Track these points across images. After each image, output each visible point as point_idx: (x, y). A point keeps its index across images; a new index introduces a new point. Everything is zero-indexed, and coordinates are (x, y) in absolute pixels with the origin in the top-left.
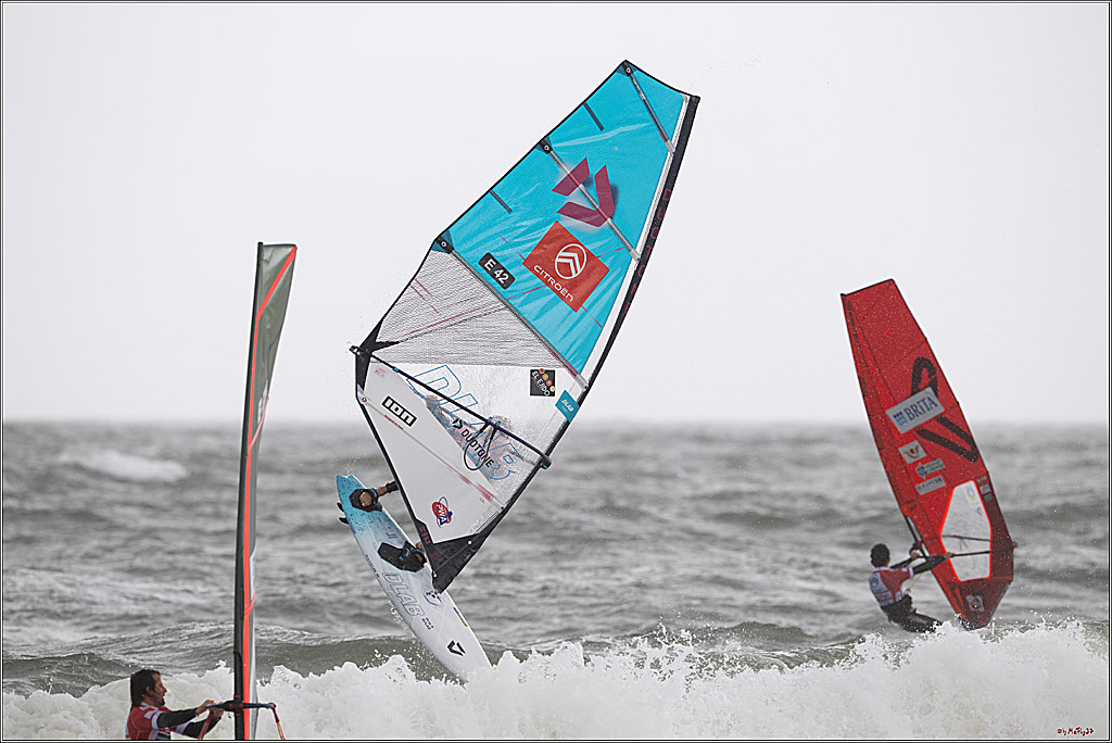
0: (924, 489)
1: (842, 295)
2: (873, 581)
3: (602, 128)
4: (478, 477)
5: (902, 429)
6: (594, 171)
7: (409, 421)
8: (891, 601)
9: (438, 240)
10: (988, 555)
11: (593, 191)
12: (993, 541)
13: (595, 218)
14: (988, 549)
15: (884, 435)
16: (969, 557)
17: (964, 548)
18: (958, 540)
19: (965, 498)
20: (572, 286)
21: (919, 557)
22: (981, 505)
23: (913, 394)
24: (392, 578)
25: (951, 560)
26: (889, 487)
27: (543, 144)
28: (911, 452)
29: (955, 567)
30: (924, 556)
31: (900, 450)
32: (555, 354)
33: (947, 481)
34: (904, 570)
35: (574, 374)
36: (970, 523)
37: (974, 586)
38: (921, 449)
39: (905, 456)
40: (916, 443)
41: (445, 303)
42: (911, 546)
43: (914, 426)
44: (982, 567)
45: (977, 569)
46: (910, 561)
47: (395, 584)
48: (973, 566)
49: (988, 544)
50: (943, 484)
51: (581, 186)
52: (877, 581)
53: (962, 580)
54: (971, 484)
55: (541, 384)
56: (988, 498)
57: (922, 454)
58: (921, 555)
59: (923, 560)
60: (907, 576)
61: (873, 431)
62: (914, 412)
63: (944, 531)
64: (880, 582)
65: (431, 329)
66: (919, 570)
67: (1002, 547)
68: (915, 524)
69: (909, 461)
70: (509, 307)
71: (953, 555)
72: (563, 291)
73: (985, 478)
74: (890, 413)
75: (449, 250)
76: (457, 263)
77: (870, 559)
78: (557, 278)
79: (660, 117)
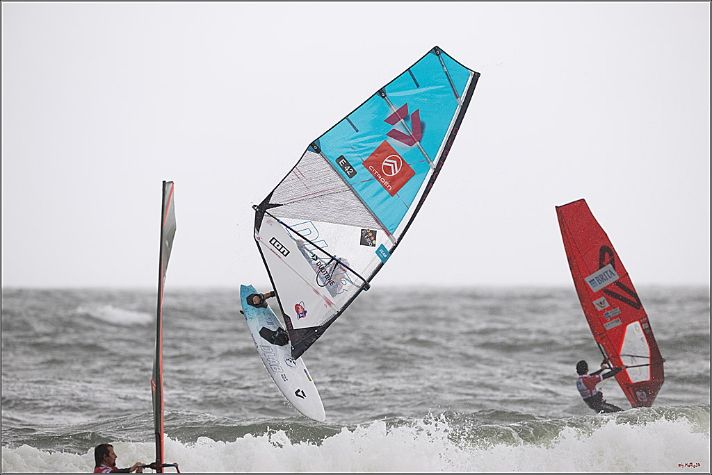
0: (610, 326)
1: (556, 207)
2: (578, 384)
3: (418, 86)
4: (324, 291)
5: (595, 290)
6: (411, 112)
7: (285, 253)
8: (590, 396)
9: (312, 145)
10: (649, 367)
11: (409, 124)
12: (651, 358)
13: (410, 140)
14: (649, 363)
15: (584, 293)
16: (637, 368)
17: (634, 362)
18: (630, 358)
19: (634, 331)
20: (392, 181)
21: (606, 368)
22: (643, 336)
23: (600, 268)
24: (266, 348)
25: (627, 369)
26: (588, 325)
27: (381, 92)
28: (601, 304)
29: (629, 374)
30: (610, 368)
31: (594, 302)
32: (377, 221)
33: (622, 321)
34: (597, 376)
35: (388, 234)
36: (637, 347)
37: (640, 386)
38: (606, 301)
39: (597, 306)
40: (603, 298)
41: (313, 184)
42: (602, 362)
43: (602, 287)
44: (645, 374)
45: (642, 375)
46: (601, 370)
47: (267, 353)
48: (640, 373)
49: (648, 359)
50: (620, 323)
51: (402, 120)
52: (580, 383)
53: (634, 382)
54: (637, 323)
55: (367, 238)
56: (648, 331)
57: (607, 305)
58: (608, 367)
59: (610, 370)
60: (599, 380)
61: (577, 290)
62: (601, 279)
63: (622, 352)
64: (583, 384)
65: (304, 198)
66: (606, 376)
67: (656, 362)
68: (604, 348)
69: (599, 309)
70: (351, 189)
71: (627, 367)
72: (386, 183)
73: (645, 319)
74: (587, 279)
75: (318, 151)
76: (322, 159)
77: (576, 370)
78: (383, 175)
79: (455, 83)
